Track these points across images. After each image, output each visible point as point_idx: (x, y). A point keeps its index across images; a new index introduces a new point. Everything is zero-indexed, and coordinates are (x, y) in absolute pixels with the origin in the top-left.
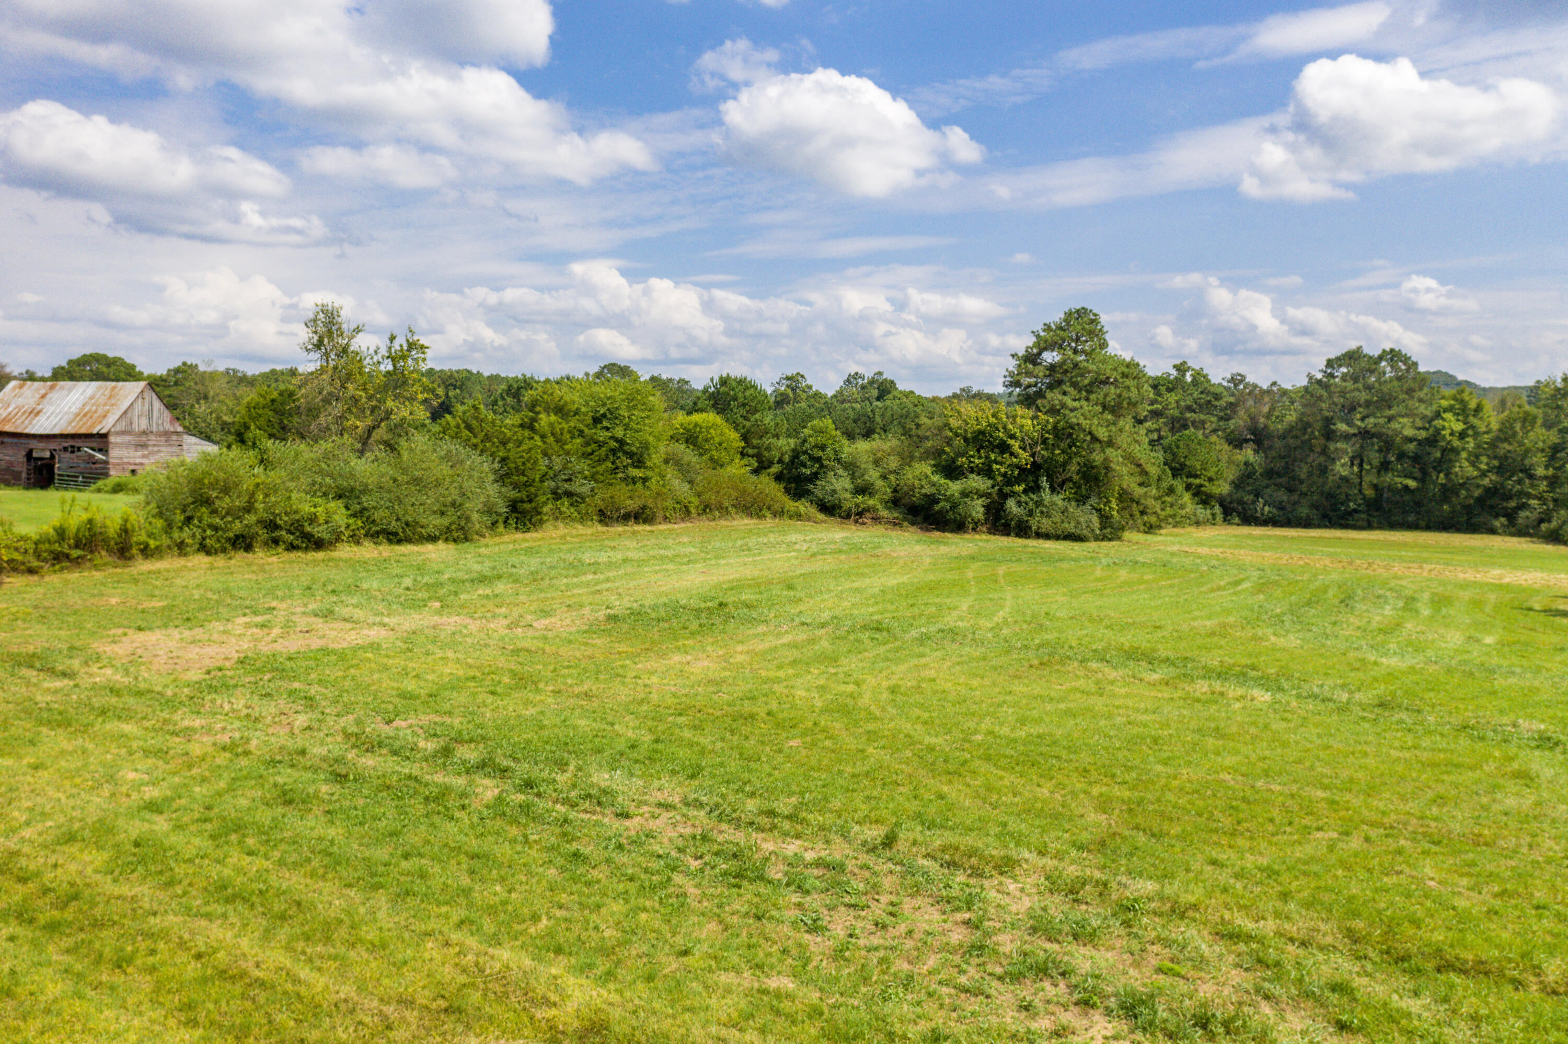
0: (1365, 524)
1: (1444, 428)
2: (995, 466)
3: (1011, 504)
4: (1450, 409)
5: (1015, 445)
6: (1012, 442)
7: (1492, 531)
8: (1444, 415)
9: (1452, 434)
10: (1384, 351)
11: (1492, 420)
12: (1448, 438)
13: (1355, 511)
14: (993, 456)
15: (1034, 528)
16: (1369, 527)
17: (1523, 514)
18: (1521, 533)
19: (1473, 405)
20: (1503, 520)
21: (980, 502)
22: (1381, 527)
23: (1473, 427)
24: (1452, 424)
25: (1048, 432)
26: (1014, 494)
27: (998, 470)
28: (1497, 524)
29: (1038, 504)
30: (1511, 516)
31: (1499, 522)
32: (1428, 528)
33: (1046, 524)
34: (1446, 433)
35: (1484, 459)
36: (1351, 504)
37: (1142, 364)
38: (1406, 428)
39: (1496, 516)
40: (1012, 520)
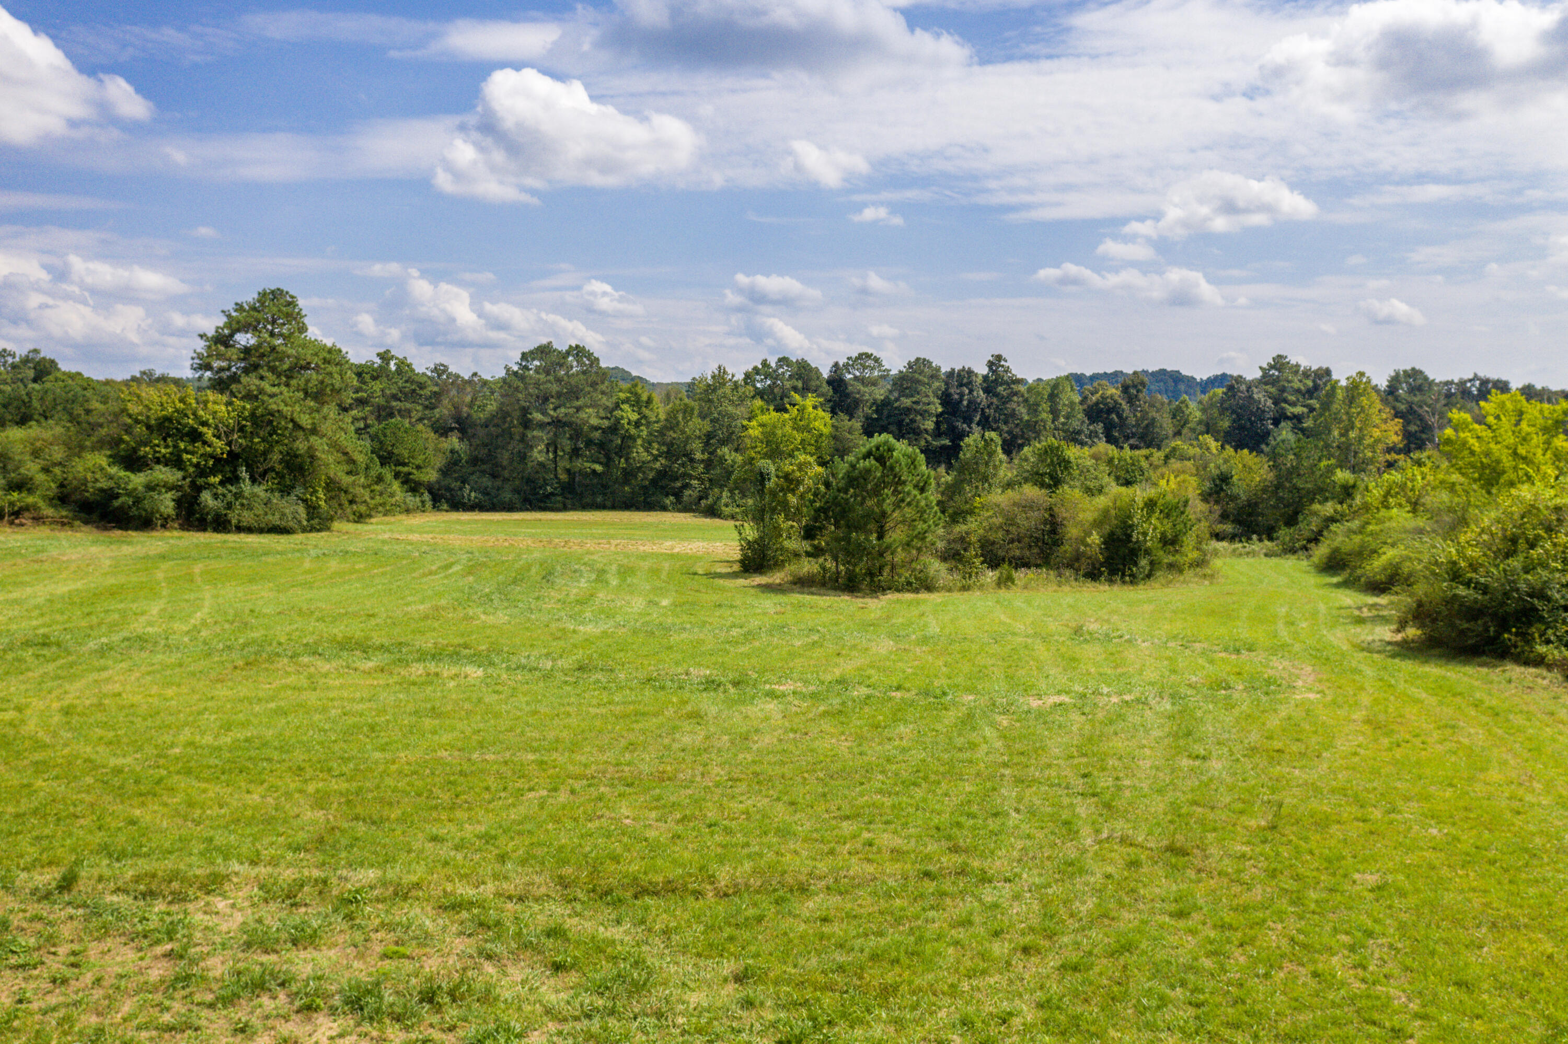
0: (561, 505)
1: (622, 418)
2: (186, 456)
3: (206, 497)
4: (626, 401)
5: (208, 433)
6: (204, 429)
7: (664, 508)
8: (622, 407)
9: (629, 424)
10: (571, 347)
11: (660, 411)
12: (626, 426)
13: (552, 494)
14: (182, 445)
15: (234, 521)
16: (564, 508)
17: (687, 492)
18: (686, 509)
19: (644, 397)
20: (672, 498)
21: (169, 495)
22: (574, 508)
23: (645, 417)
24: (629, 414)
25: (245, 419)
26: (209, 486)
27: (189, 460)
28: (668, 502)
29: (238, 496)
30: (678, 495)
31: (667, 501)
32: (613, 508)
33: (247, 517)
34: (625, 422)
35: (655, 445)
36: (549, 488)
37: (344, 351)
38: (592, 417)
39: (667, 495)
40: (208, 514)
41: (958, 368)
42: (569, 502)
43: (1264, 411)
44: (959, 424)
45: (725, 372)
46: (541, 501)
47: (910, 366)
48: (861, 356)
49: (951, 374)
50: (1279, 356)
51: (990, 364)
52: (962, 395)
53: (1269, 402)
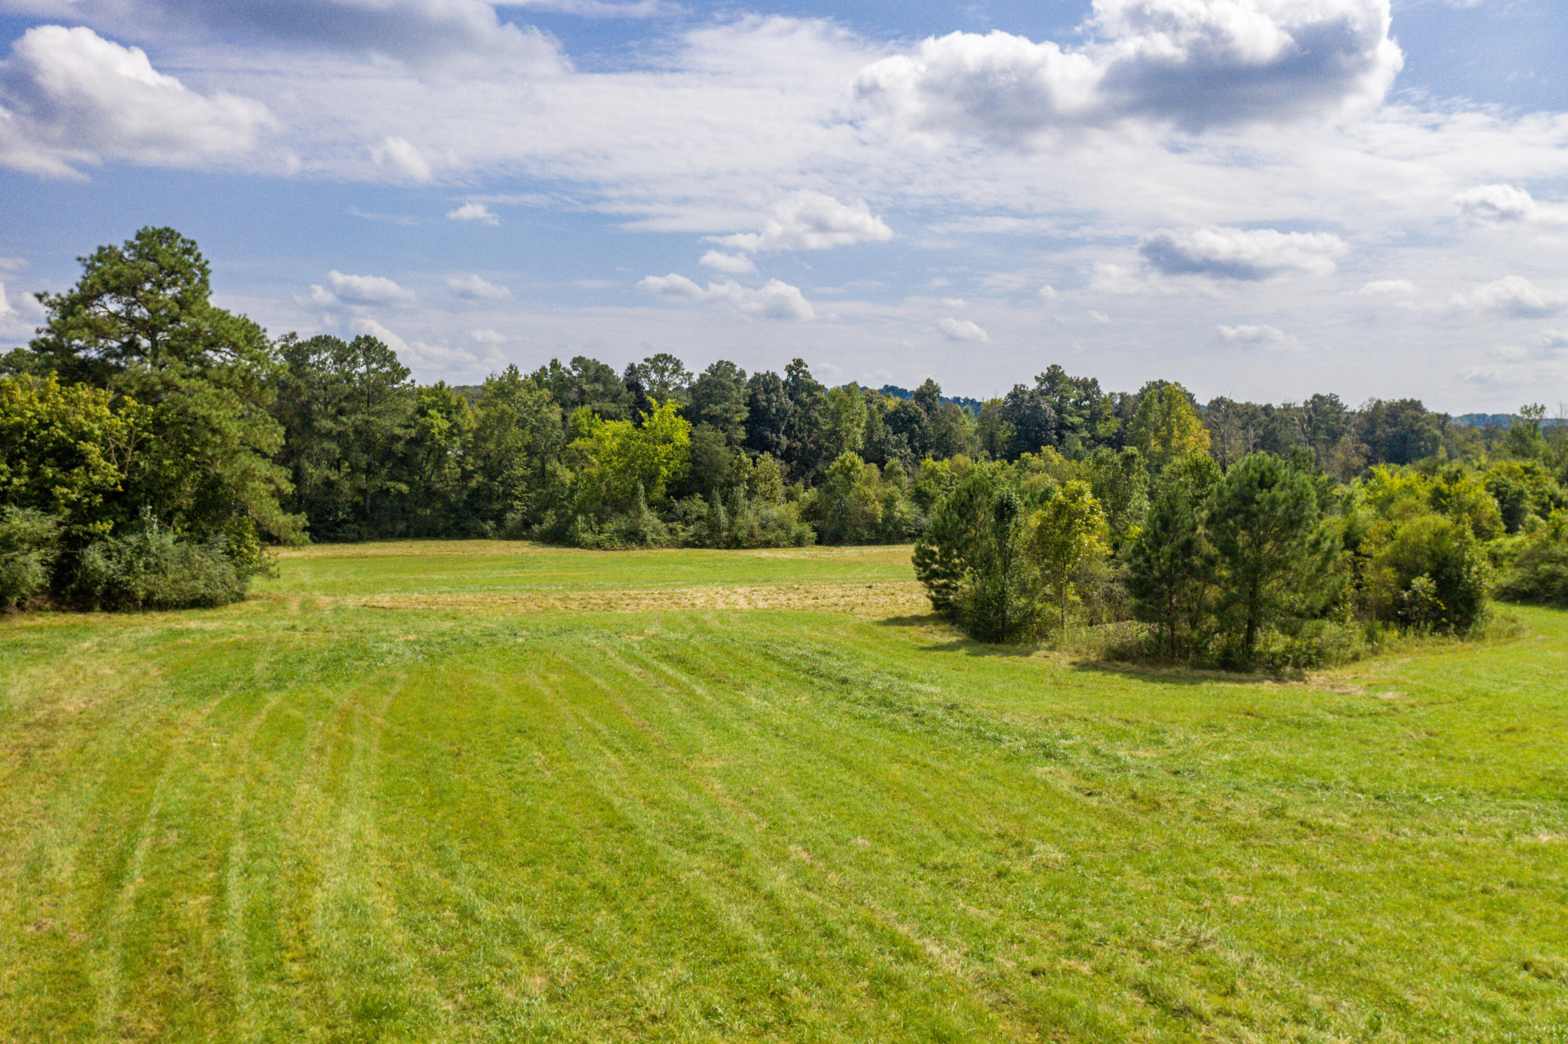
0: (355, 535)
1: (432, 426)
2: (59, 490)
3: (94, 557)
4: (433, 405)
5: (93, 450)
6: (88, 446)
7: (483, 536)
8: (430, 411)
9: (440, 434)
10: (358, 338)
11: (471, 418)
12: (437, 437)
13: (344, 521)
14: (49, 472)
15: (141, 594)
16: (359, 539)
17: (510, 515)
18: (513, 536)
19: (454, 402)
20: (491, 523)
21: (35, 556)
22: (371, 538)
23: (456, 425)
24: (439, 423)
25: (145, 428)
26: (91, 538)
27: (65, 496)
28: (487, 527)
29: (141, 551)
30: (499, 518)
31: (489, 525)
32: (404, 536)
33: (163, 587)
34: (435, 431)
35: (470, 459)
36: (340, 513)
38: (392, 425)
39: (484, 520)
40: (97, 583)
41: (763, 372)
42: (364, 530)
43: (1047, 422)
44: (768, 433)
45: (516, 373)
46: (330, 530)
47: (710, 369)
48: (658, 358)
49: (757, 378)
50: (1054, 366)
51: (789, 369)
52: (769, 401)
53: (1053, 413)
